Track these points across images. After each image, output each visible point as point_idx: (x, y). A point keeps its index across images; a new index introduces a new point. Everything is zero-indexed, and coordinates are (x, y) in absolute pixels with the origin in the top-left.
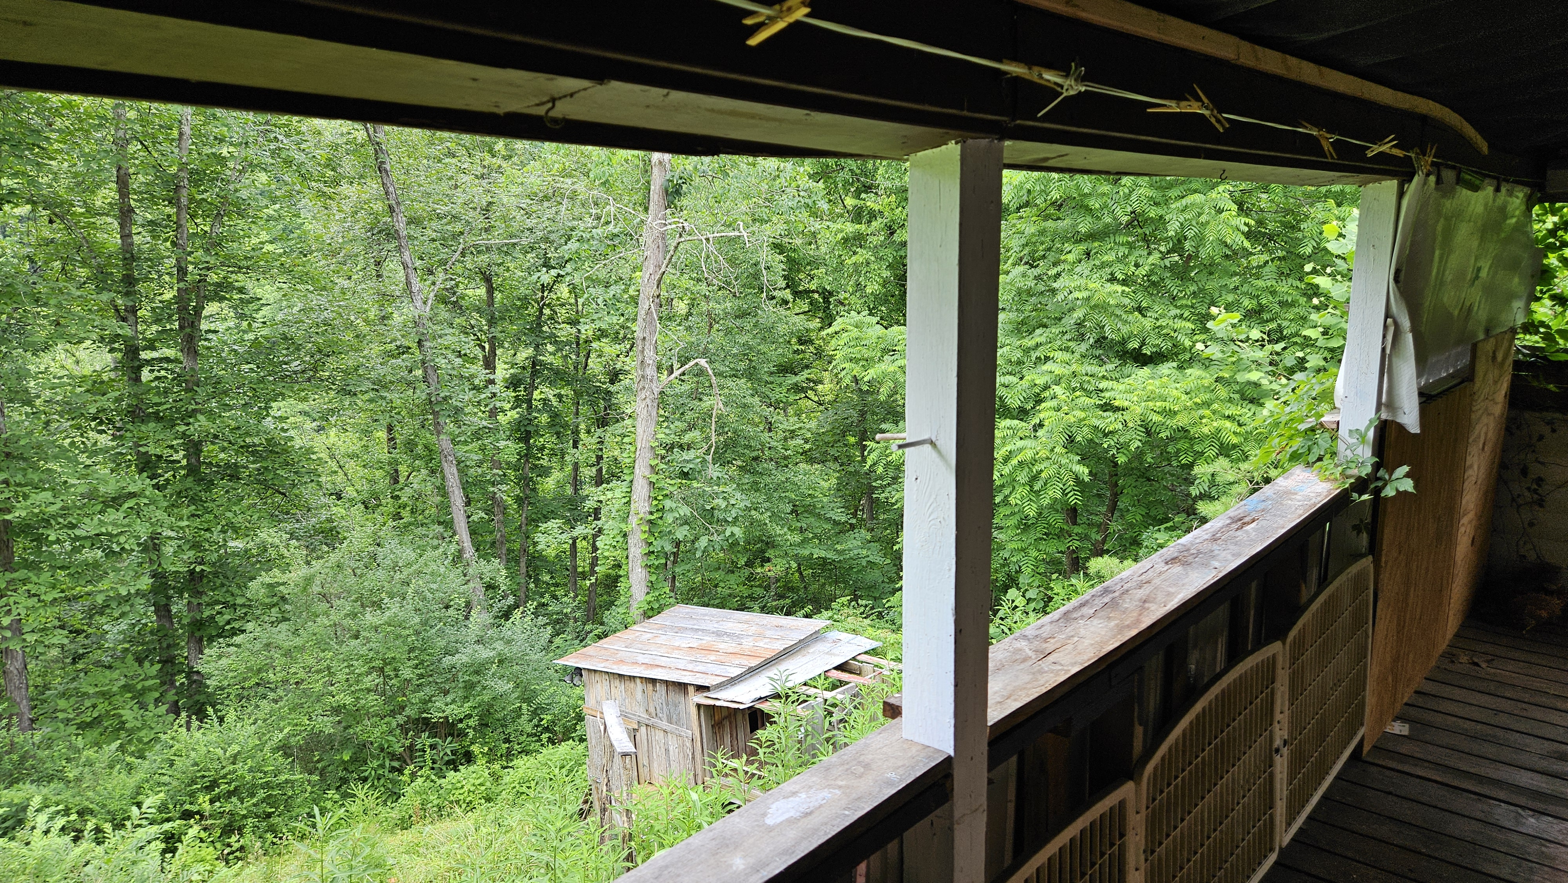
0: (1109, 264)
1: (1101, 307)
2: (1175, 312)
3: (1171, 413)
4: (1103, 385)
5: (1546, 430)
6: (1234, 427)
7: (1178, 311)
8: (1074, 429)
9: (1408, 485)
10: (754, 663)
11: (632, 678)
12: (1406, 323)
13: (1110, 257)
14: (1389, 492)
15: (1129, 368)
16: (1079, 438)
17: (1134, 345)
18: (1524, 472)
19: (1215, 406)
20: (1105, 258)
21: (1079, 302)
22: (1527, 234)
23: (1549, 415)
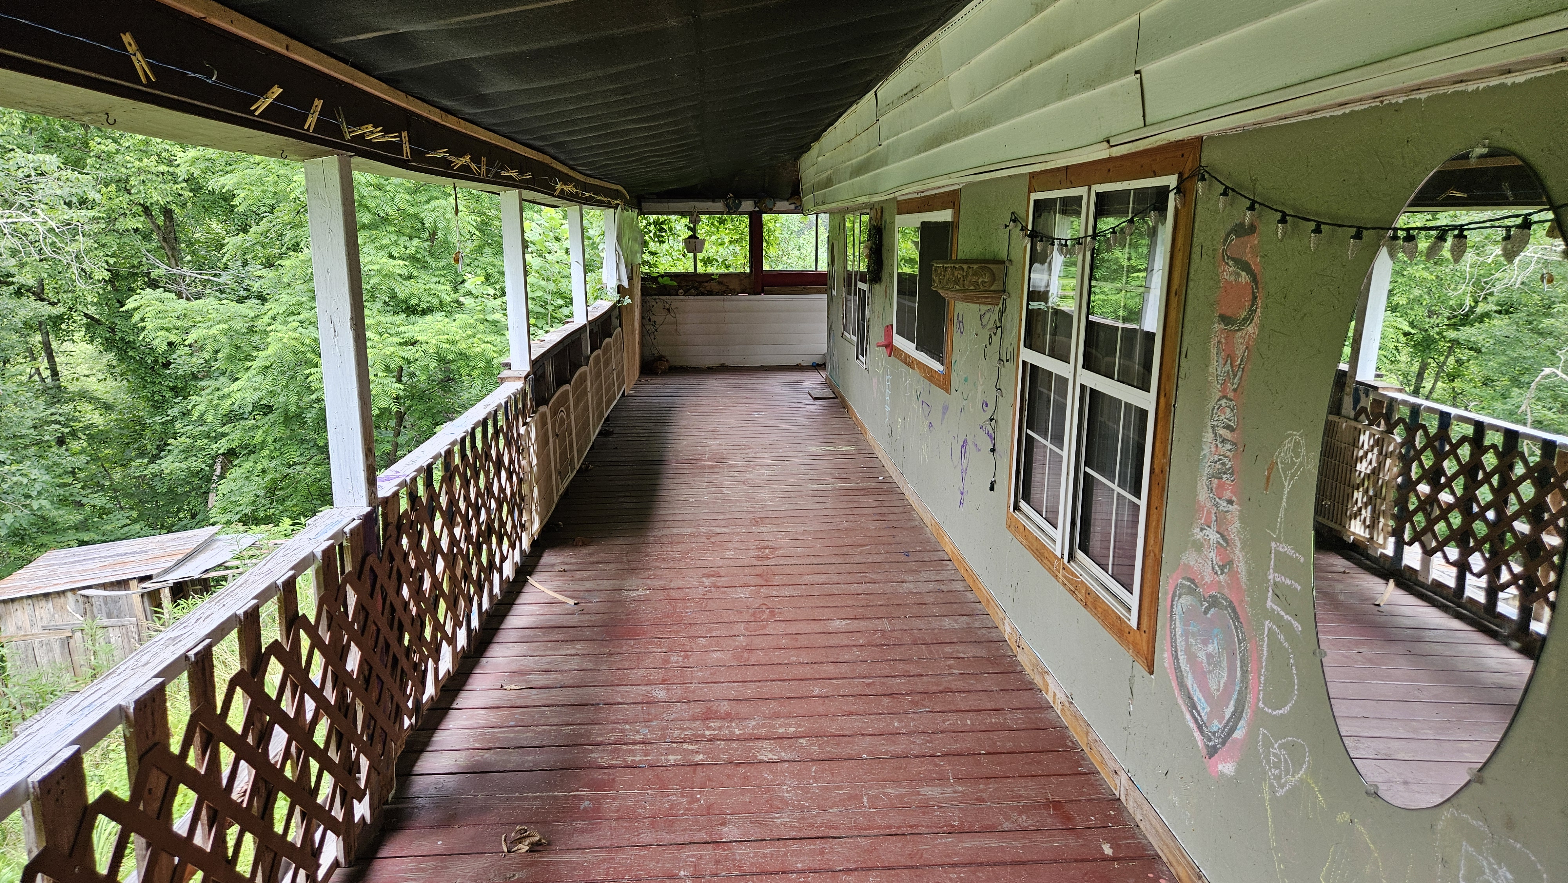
0: (387, 246)
1: (389, 276)
2: (435, 279)
3: (453, 342)
4: (402, 329)
5: (654, 303)
6: (493, 348)
7: (438, 279)
8: (388, 360)
9: (630, 301)
10: (180, 557)
11: (64, 592)
12: (621, 253)
13: (385, 241)
14: (625, 303)
15: (413, 318)
16: (393, 366)
17: (414, 301)
18: (650, 320)
19: (479, 336)
20: (384, 242)
21: (373, 273)
22: (638, 227)
23: (654, 297)
